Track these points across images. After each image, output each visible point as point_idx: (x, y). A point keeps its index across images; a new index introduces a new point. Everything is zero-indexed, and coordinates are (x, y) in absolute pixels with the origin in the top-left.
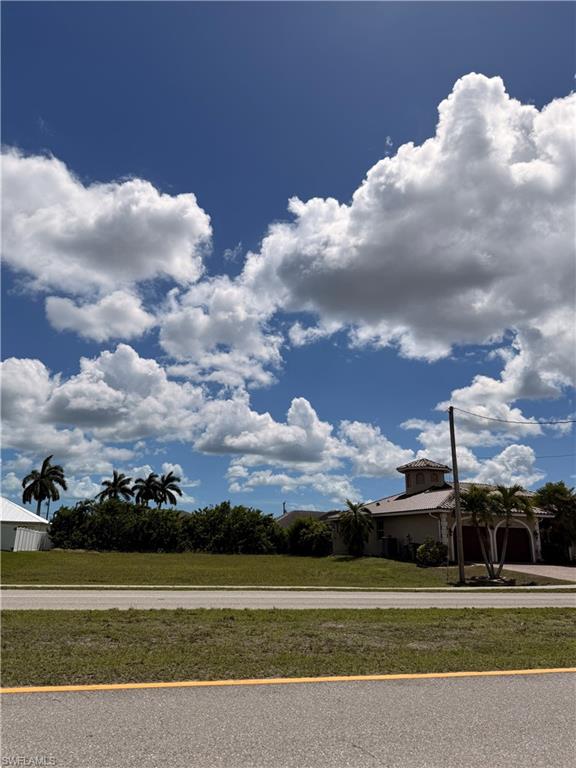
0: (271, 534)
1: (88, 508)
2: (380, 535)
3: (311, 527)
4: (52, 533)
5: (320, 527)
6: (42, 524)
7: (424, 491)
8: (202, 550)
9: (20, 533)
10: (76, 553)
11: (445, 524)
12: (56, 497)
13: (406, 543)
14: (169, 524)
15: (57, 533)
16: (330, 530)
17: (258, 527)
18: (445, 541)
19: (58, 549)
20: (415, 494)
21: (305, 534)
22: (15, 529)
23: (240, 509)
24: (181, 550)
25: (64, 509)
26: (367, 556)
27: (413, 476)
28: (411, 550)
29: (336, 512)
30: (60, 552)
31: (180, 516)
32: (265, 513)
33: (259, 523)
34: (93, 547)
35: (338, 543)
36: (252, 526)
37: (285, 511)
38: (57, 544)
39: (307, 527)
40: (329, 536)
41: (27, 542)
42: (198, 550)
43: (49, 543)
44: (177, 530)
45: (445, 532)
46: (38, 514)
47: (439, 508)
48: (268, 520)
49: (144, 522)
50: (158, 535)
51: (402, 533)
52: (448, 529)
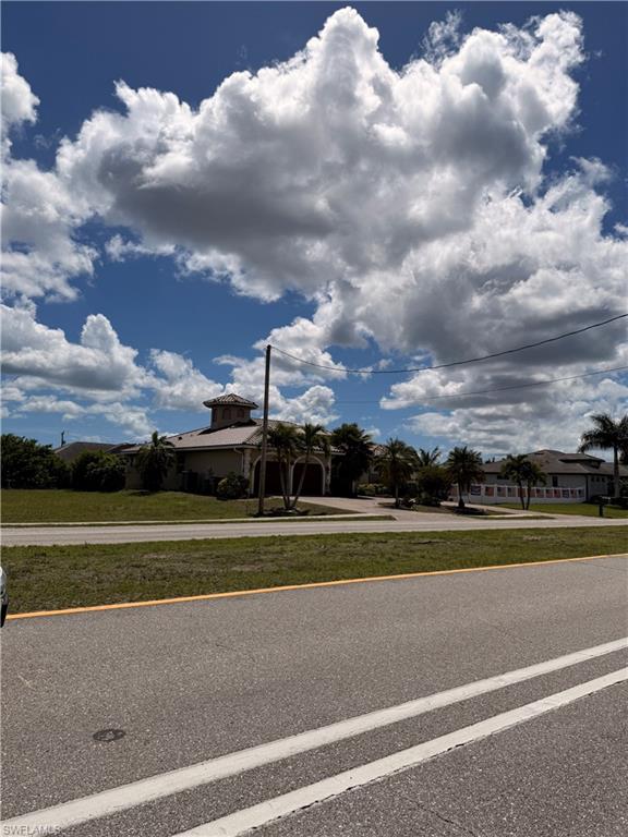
0: (50, 466)
2: (180, 469)
3: (100, 461)
5: (112, 461)
7: (230, 426)
11: (248, 459)
13: (207, 478)
16: (124, 464)
17: (33, 459)
18: (247, 475)
20: (220, 429)
21: (93, 467)
23: (10, 437)
26: (165, 490)
27: (220, 412)
28: (212, 484)
29: (133, 446)
32: (41, 443)
33: (35, 455)
35: (133, 477)
36: (26, 457)
37: (63, 442)
39: (96, 461)
40: (123, 470)
45: (247, 466)
47: (244, 443)
48: (45, 451)
51: (203, 467)
52: (251, 465)
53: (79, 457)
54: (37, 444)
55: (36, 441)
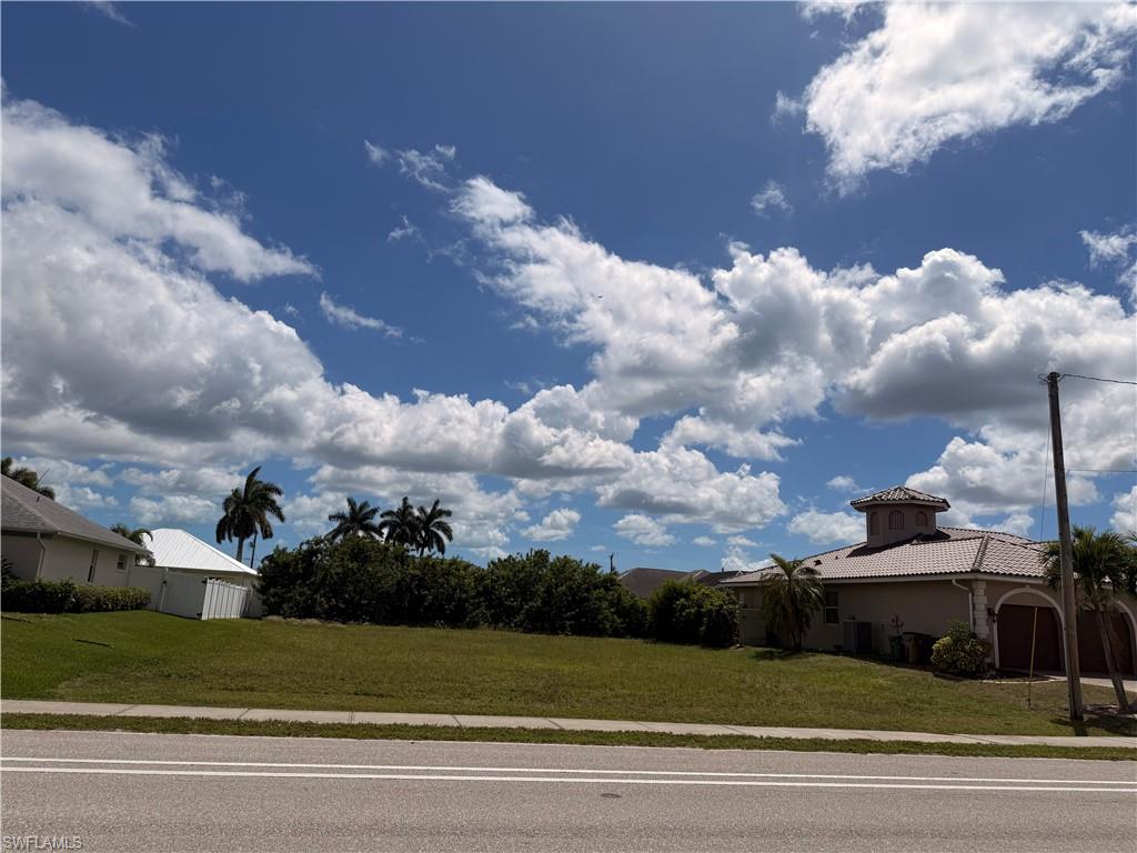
0: (617, 604)
1: (319, 551)
2: (832, 617)
3: (694, 597)
4: (262, 591)
6: (246, 575)
8: (507, 625)
9: (212, 588)
10: (307, 626)
11: (982, 601)
12: (267, 534)
13: (892, 631)
14: (453, 581)
15: (272, 590)
16: (734, 603)
17: (595, 593)
18: (983, 631)
19: (275, 618)
20: (891, 546)
21: (684, 607)
22: (205, 582)
23: (565, 562)
24: (473, 625)
25: (281, 552)
26: (814, 651)
27: (882, 516)
28: (907, 644)
30: (279, 623)
31: (470, 570)
33: (596, 587)
34: (329, 615)
36: (588, 590)
38: (273, 609)
39: (687, 596)
41: (223, 604)
42: (501, 625)
43: (258, 606)
44: (466, 592)
45: (982, 615)
46: (239, 558)
47: (975, 570)
48: (610, 582)
49: (414, 577)
50: (436, 598)
51: (882, 615)
52: (990, 612)
53: (661, 591)
54: (598, 572)
55: (599, 567)
